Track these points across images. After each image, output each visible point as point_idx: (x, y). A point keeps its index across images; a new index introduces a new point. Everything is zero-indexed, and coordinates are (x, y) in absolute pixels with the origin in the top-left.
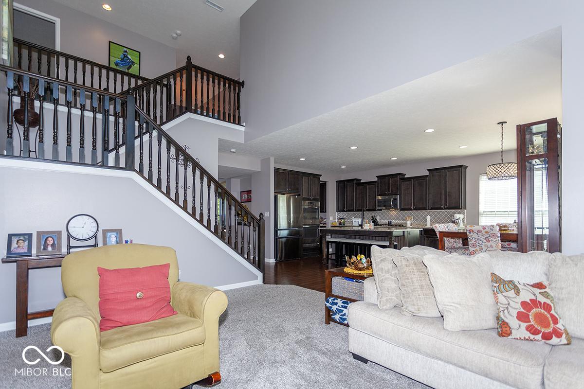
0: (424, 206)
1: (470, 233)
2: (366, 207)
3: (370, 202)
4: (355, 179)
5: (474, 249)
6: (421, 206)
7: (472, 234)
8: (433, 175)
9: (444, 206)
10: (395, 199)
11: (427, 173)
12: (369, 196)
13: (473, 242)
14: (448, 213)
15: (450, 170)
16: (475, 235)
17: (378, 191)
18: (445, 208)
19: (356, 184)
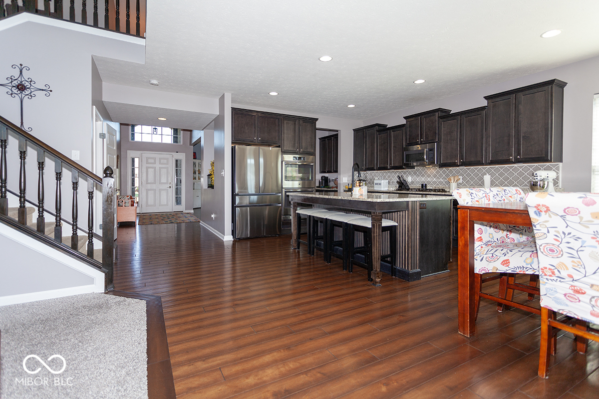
0: (479, 159)
1: (538, 213)
2: (391, 164)
3: (395, 157)
4: (377, 125)
5: (555, 262)
6: (473, 159)
7: (544, 217)
8: (494, 106)
9: (516, 158)
10: (431, 150)
11: (485, 103)
12: (394, 147)
13: (550, 239)
14: (526, 169)
15: (527, 92)
16: (556, 221)
17: (406, 139)
18: (518, 161)
19: (378, 131)
